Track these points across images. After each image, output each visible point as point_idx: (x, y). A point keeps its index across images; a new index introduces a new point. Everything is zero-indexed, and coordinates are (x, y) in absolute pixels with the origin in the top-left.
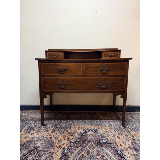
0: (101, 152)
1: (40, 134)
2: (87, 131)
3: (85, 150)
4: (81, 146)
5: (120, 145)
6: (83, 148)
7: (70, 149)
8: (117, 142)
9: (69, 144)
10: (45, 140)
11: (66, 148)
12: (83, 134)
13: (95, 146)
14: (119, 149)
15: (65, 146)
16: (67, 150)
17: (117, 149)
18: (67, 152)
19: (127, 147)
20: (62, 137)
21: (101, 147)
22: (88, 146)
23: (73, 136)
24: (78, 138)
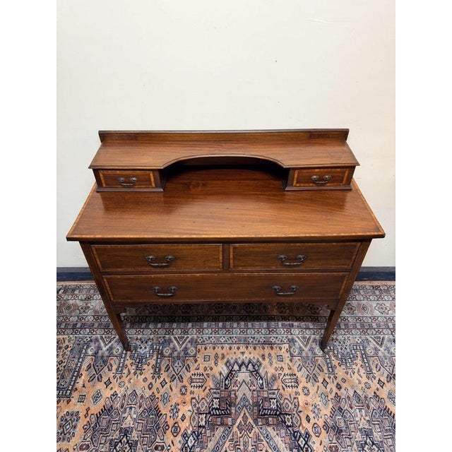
0: (264, 443)
1: (127, 384)
2: (236, 367)
3: (229, 438)
4: (222, 424)
5: (308, 416)
6: (227, 432)
7: (198, 435)
8: (300, 409)
9: (197, 418)
10: (140, 407)
11: (189, 432)
12: (227, 382)
13: (251, 421)
14: (303, 432)
15: (187, 425)
16: (191, 438)
17: (297, 432)
18: (194, 446)
19: (321, 423)
20: (180, 395)
21: (264, 427)
22: (237, 424)
23: (204, 387)
24: (215, 396)
